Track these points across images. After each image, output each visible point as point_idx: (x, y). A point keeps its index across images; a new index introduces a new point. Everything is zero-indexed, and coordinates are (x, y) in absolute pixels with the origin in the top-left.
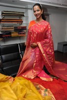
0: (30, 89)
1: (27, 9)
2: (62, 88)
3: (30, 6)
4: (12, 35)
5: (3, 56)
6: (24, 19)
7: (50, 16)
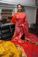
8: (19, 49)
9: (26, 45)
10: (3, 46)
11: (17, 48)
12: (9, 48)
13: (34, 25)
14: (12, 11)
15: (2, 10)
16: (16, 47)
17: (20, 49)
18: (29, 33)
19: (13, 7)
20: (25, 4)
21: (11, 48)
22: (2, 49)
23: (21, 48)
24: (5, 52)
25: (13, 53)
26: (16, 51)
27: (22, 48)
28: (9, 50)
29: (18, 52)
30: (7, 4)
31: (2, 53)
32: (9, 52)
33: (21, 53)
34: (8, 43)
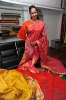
0: (20, 79)
1: (23, 11)
2: (46, 79)
3: (26, 9)
4: (11, 34)
5: (2, 53)
6: (20, 19)
7: (44, 16)
8: (30, 84)
9: (43, 78)
10: (3, 78)
11: (28, 83)
12: (14, 82)
13: (56, 42)
14: (20, 17)
15: (2, 15)
16: (27, 80)
17: (32, 84)
18: (48, 57)
19: (21, 9)
20: (43, 5)
21: (18, 82)
22: (3, 83)
23: (34, 83)
24: (8, 89)
25: (20, 90)
26: (26, 88)
27: (37, 82)
28: (14, 86)
29: (30, 89)
30: (11, 4)
31: (2, 91)
32: (15, 89)
33: (34, 91)
34: (12, 73)
